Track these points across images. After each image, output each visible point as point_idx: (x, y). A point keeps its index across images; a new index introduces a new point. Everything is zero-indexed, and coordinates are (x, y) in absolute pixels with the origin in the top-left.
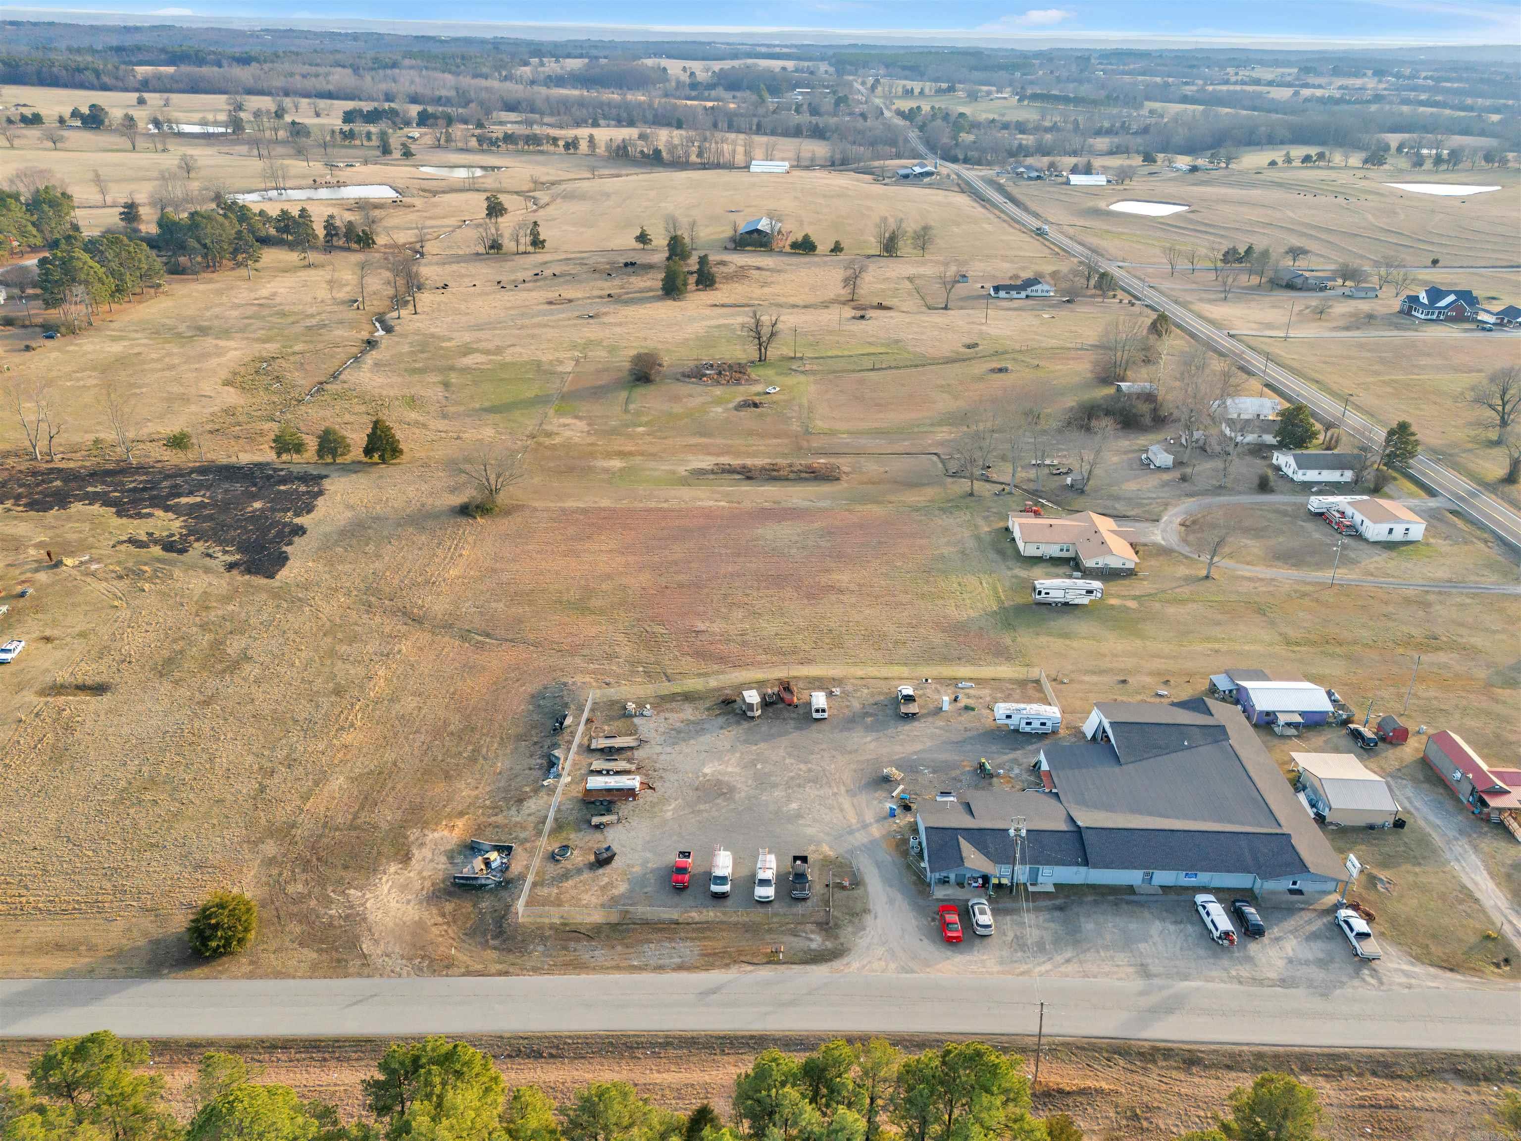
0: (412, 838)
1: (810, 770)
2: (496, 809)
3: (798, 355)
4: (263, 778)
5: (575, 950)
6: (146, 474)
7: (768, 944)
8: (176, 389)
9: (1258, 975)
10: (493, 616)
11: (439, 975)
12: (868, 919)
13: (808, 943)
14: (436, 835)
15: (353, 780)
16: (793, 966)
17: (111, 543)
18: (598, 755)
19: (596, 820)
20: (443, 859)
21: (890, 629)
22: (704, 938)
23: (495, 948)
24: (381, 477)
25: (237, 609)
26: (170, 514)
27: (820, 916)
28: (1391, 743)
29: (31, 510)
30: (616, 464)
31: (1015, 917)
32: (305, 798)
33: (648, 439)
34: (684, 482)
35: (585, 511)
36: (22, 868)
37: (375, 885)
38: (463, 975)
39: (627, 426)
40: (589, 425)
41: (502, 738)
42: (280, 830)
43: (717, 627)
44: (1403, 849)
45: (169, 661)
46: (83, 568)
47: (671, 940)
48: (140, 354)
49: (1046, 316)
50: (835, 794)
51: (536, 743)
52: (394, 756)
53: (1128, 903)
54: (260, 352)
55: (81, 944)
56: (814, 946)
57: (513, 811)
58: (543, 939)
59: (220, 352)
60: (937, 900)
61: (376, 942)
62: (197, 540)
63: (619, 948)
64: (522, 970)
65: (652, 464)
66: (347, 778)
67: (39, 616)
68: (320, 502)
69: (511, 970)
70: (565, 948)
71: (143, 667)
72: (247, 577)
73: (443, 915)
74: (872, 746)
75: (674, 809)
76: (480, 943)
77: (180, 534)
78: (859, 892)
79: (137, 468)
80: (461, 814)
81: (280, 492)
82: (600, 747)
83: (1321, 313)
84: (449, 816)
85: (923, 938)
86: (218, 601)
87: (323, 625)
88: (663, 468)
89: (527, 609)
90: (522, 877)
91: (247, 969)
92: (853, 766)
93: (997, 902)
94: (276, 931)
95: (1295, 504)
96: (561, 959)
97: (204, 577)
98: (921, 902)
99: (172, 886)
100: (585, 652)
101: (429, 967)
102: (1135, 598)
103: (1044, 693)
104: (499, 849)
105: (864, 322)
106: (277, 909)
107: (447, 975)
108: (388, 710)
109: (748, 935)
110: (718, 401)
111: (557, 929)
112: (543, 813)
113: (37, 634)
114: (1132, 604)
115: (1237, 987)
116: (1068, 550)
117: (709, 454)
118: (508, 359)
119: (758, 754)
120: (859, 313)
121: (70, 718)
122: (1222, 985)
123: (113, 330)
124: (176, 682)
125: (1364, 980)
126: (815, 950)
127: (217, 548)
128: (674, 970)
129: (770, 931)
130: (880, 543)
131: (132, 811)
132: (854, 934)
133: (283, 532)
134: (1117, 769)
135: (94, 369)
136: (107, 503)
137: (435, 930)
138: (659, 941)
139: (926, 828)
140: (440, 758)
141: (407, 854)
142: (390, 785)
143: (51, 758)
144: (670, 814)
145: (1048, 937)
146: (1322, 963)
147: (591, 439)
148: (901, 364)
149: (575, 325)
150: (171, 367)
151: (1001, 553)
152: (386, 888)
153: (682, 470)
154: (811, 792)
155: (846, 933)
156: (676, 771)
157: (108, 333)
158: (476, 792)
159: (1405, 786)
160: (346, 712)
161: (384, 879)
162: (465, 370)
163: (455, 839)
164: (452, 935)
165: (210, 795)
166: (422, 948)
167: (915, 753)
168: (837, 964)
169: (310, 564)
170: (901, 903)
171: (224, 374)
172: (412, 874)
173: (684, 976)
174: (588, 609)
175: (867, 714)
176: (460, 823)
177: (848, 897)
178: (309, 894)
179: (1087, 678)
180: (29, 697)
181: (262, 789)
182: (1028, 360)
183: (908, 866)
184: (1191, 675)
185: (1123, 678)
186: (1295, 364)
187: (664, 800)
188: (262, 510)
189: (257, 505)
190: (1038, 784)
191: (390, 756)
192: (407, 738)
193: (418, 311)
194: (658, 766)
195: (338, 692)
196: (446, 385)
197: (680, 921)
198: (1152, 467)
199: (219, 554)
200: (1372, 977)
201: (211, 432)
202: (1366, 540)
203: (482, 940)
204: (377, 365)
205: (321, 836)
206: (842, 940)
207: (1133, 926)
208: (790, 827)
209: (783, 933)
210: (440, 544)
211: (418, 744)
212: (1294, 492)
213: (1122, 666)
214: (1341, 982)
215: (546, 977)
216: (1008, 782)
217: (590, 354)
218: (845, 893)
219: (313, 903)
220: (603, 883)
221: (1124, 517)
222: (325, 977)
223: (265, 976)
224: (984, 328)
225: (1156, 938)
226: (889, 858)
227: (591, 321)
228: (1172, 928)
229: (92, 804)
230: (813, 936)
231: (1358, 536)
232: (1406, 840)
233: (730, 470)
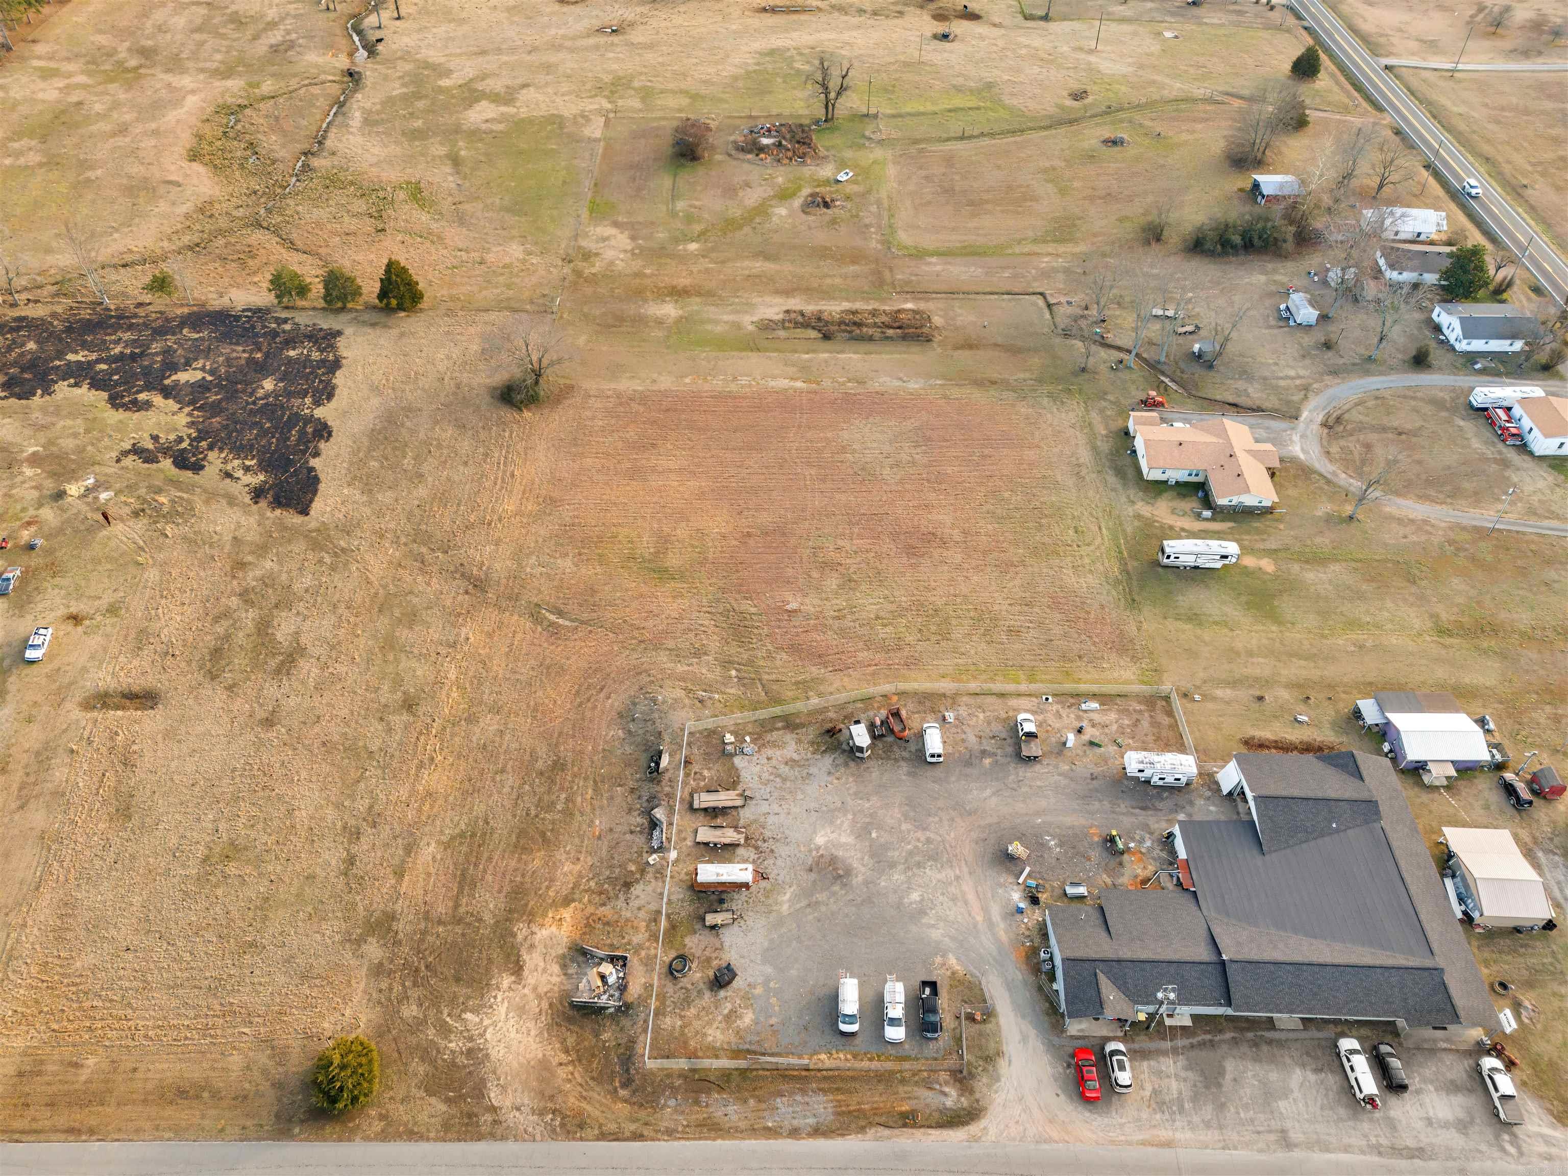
0: (520, 937)
1: (929, 841)
2: (605, 898)
3: (873, 111)
4: (350, 843)
5: (707, 1106)
6: (130, 327)
7: (903, 1099)
8: (136, 169)
9: (1400, 1143)
10: (562, 580)
11: (574, 1139)
12: (1002, 1063)
13: (943, 1099)
14: (544, 932)
15: (447, 846)
16: (930, 1131)
17: (114, 454)
18: (701, 817)
19: (710, 919)
20: (556, 969)
21: (1001, 606)
22: (838, 1089)
23: (626, 1101)
24: (402, 335)
25: (276, 568)
26: (171, 401)
27: (952, 1062)
28: (1545, 798)
29: (12, 395)
30: (669, 310)
31: (1152, 1063)
32: (399, 874)
33: (706, 264)
34: (749, 345)
35: (643, 398)
36: (120, 978)
37: (491, 1007)
38: (598, 1139)
39: (677, 241)
40: (633, 238)
41: (595, 781)
42: (379, 923)
43: (811, 604)
44: (1550, 960)
45: (216, 653)
46: (90, 499)
47: (803, 1091)
48: (80, 103)
49: (1168, 34)
50: (957, 878)
51: (632, 790)
52: (483, 807)
53: (1270, 1042)
54: (223, 94)
55: (203, 1089)
56: (949, 1103)
57: (620, 903)
58: (674, 1090)
59: (176, 98)
60: (1072, 1037)
61: (504, 1088)
62: (211, 448)
63: (752, 1102)
64: (657, 1131)
65: (711, 312)
66: (439, 842)
67: (57, 580)
68: (339, 379)
69: (646, 1133)
70: (697, 1102)
71: (189, 662)
72: (278, 512)
73: (567, 1052)
74: (994, 801)
75: (789, 900)
76: (609, 1092)
77: (189, 436)
78: (989, 1027)
79: (119, 317)
80: (567, 901)
81: (290, 359)
82: (703, 805)
83: (1498, 25)
84: (554, 904)
85: (1059, 1092)
86: (252, 553)
87: (377, 594)
88: (726, 318)
89: (599, 570)
90: (643, 1000)
91: (378, 1126)
92: (974, 835)
93: (1133, 1041)
94: (400, 1071)
95: (1454, 390)
96: (694, 1117)
97: (229, 511)
98: (1056, 1040)
99: (281, 1004)
100: (671, 644)
101: (562, 1125)
102: (1271, 553)
103: (1174, 717)
104: (613, 959)
105: (946, 45)
106: (395, 1039)
107: (581, 1139)
108: (467, 737)
109: (881, 1087)
110: (784, 195)
111: (686, 1078)
112: (653, 907)
113: (62, 611)
114: (1267, 564)
115: (1376, 1159)
116: (1197, 475)
117: (777, 292)
118: (524, 113)
119: (871, 815)
120: (941, 28)
121: (127, 747)
122: (1362, 1157)
123: (39, 58)
124: (230, 688)
125: (1503, 1150)
126: (951, 1109)
127: (236, 462)
128: (810, 1135)
129: (903, 1081)
130: (984, 457)
131: (219, 892)
132: (989, 1086)
133: (306, 433)
134: (1259, 860)
135: (31, 134)
136: (97, 384)
137: (562, 1073)
138: (792, 1093)
139: (1063, 960)
140: (533, 813)
141: (518, 961)
142: (486, 855)
143: (117, 810)
144: (785, 907)
145: (1187, 1094)
146: (1462, 1126)
147: (637, 265)
148: (996, 129)
149: (597, 47)
150: (123, 130)
151: (1120, 472)
152: (502, 1009)
153: (748, 321)
154: (932, 874)
155: (981, 1084)
156: (786, 841)
157: (36, 63)
158: (578, 867)
159: (1556, 866)
160: (422, 738)
161: (499, 998)
162: (474, 135)
163: (565, 940)
164: (579, 1080)
165: (298, 868)
166: (552, 1098)
167: (1038, 814)
168: (973, 1128)
169: (346, 491)
170: (1036, 1043)
171: (186, 139)
172: (526, 991)
173: (821, 1144)
174: (666, 570)
175: (984, 753)
176: (567, 914)
177: (980, 1034)
178: (425, 1021)
179: (1219, 693)
180: (74, 713)
181: (351, 861)
182: (1148, 123)
183: (1040, 989)
184: (1331, 687)
185: (1258, 693)
186: (1462, 126)
187: (778, 887)
188: (275, 394)
189: (268, 385)
190: (1171, 864)
191: (479, 809)
192: (493, 780)
193: (402, 13)
194: (768, 834)
195: (409, 705)
196: (456, 161)
197: (811, 1067)
198: (1292, 323)
199: (239, 473)
200: (1512, 1144)
201: (190, 248)
202: (1531, 454)
203: (610, 1088)
204: (369, 122)
205: (424, 933)
206: (977, 1095)
207: (1274, 1076)
208: (914, 929)
209: (916, 1083)
210: (486, 455)
211: (506, 790)
212: (1455, 369)
213: (1257, 672)
214: (1480, 1152)
215: (683, 1142)
216: (1141, 860)
217: (620, 103)
218: (977, 1026)
219: (431, 1032)
220: (726, 1012)
221: (1259, 409)
222: (459, 1140)
223: (397, 1136)
224: (1093, 59)
225: (1296, 1094)
226: (1020, 977)
227: (615, 39)
228: (1312, 1077)
229: (175, 880)
230: (947, 1089)
231: (1523, 448)
232: (1554, 947)
233: (802, 322)
